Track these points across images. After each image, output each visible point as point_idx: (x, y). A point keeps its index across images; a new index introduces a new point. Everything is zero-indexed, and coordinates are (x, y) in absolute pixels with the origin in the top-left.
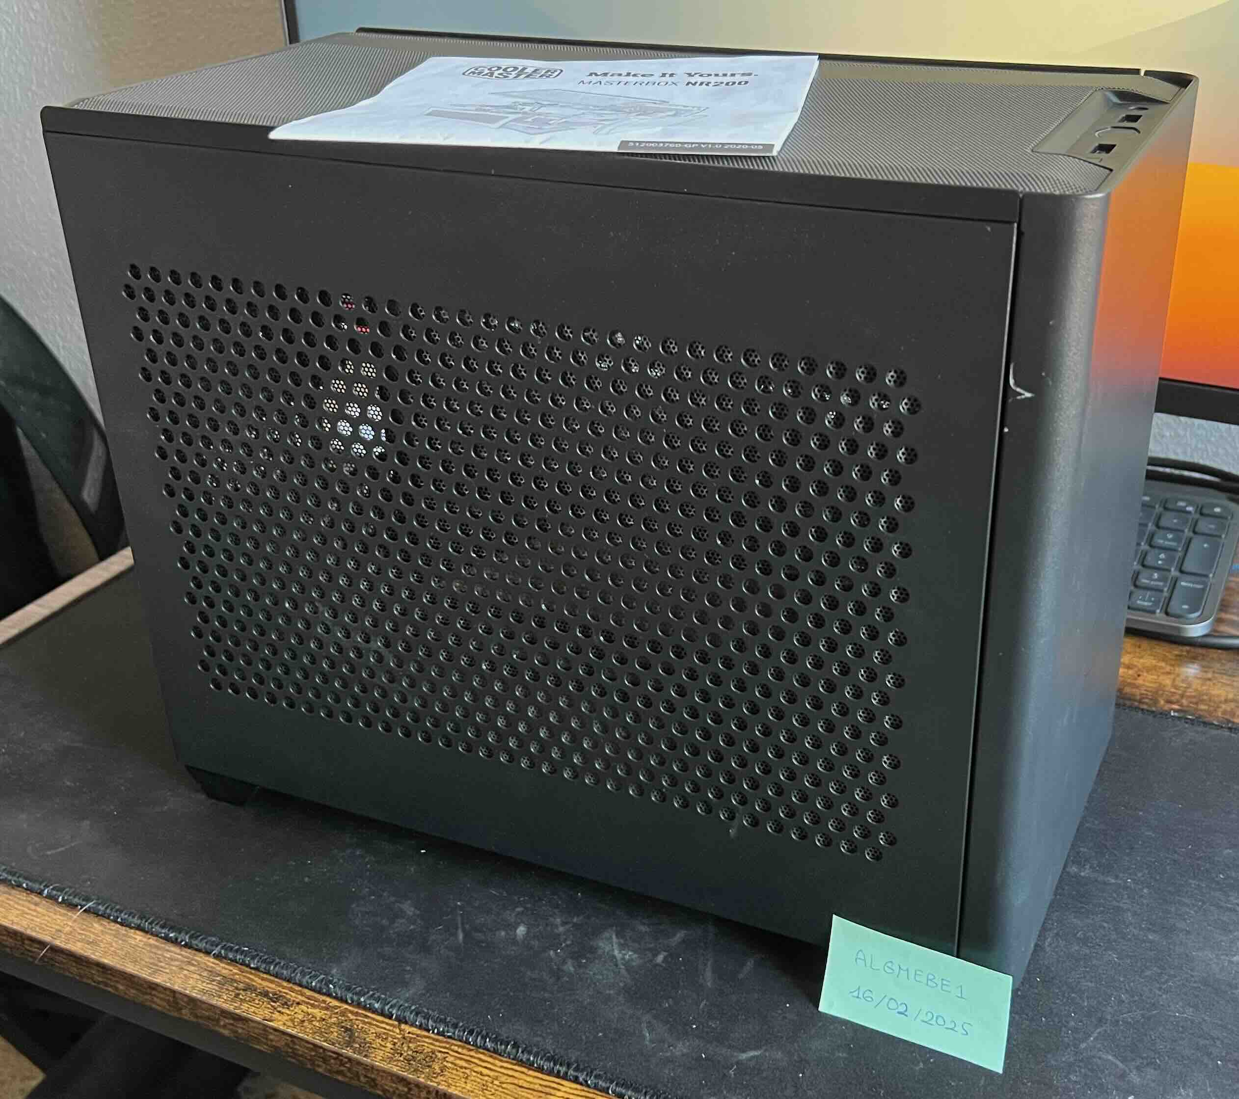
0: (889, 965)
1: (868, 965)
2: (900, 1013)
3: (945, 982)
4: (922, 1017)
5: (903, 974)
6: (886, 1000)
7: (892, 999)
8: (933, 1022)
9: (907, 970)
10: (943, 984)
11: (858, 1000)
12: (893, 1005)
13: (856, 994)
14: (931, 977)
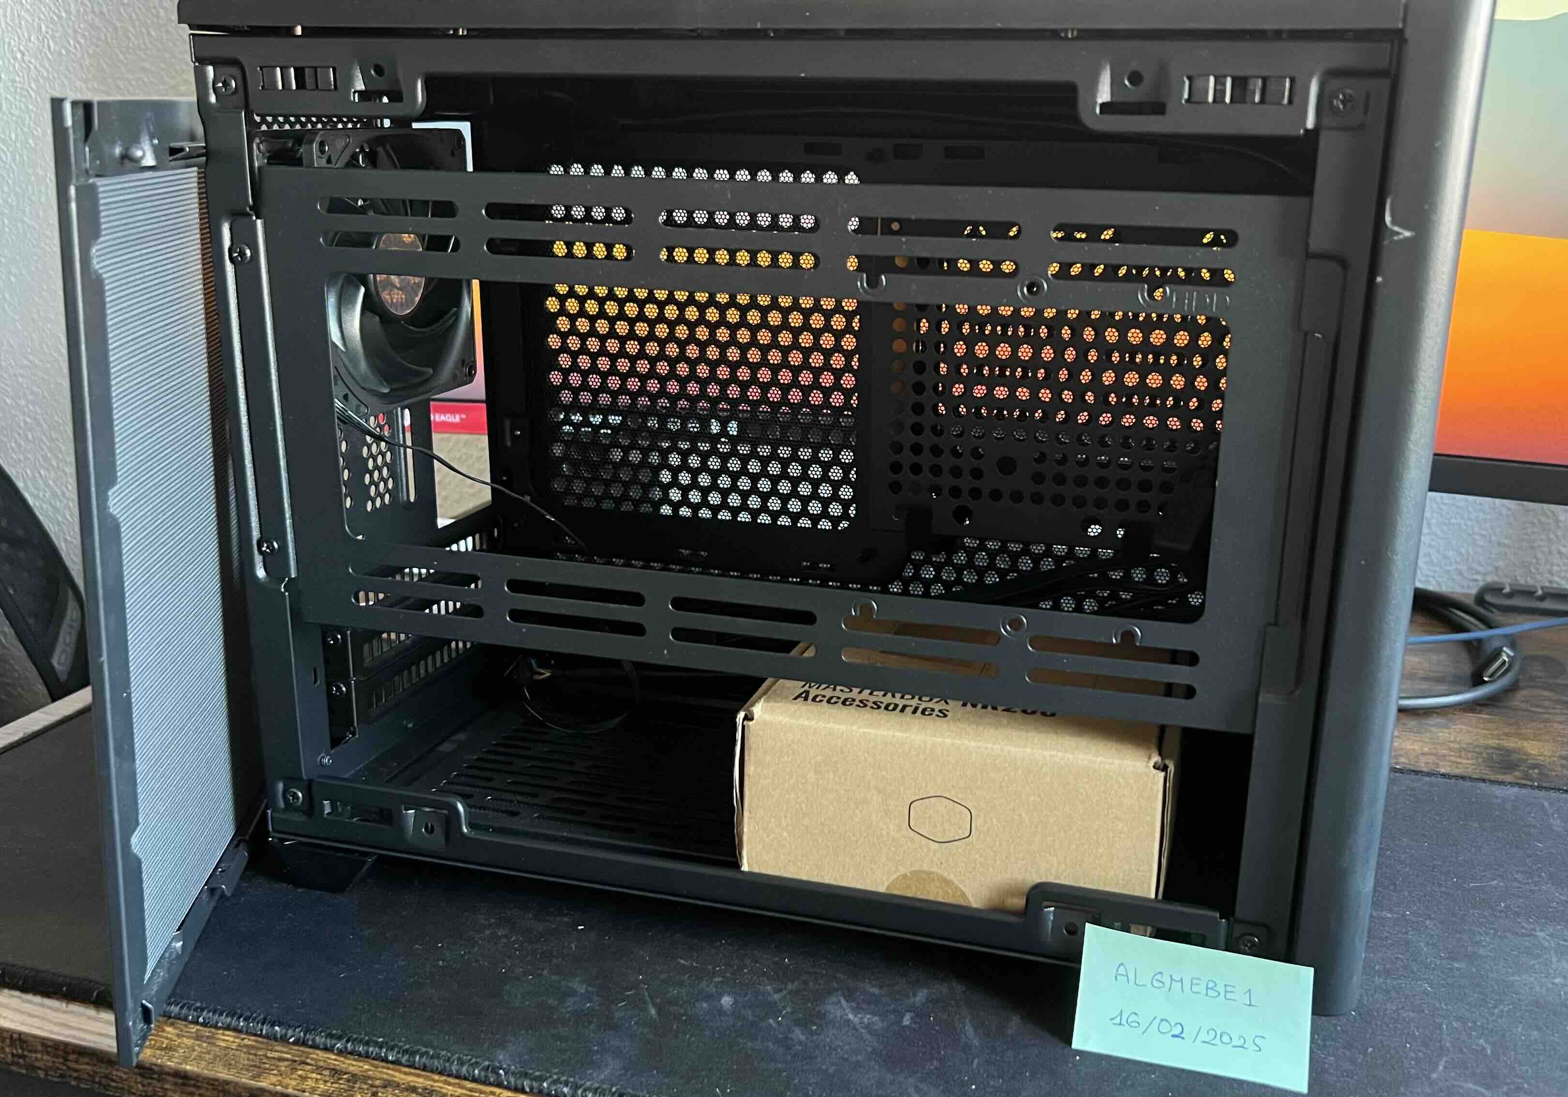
0: (1158, 977)
1: (1132, 978)
2: (1173, 1036)
3: (1228, 989)
4: (1203, 1036)
5: (1177, 986)
6: (1157, 1021)
7: (1162, 1020)
11: (1121, 1028)
12: (1165, 1027)
14: (1211, 985)
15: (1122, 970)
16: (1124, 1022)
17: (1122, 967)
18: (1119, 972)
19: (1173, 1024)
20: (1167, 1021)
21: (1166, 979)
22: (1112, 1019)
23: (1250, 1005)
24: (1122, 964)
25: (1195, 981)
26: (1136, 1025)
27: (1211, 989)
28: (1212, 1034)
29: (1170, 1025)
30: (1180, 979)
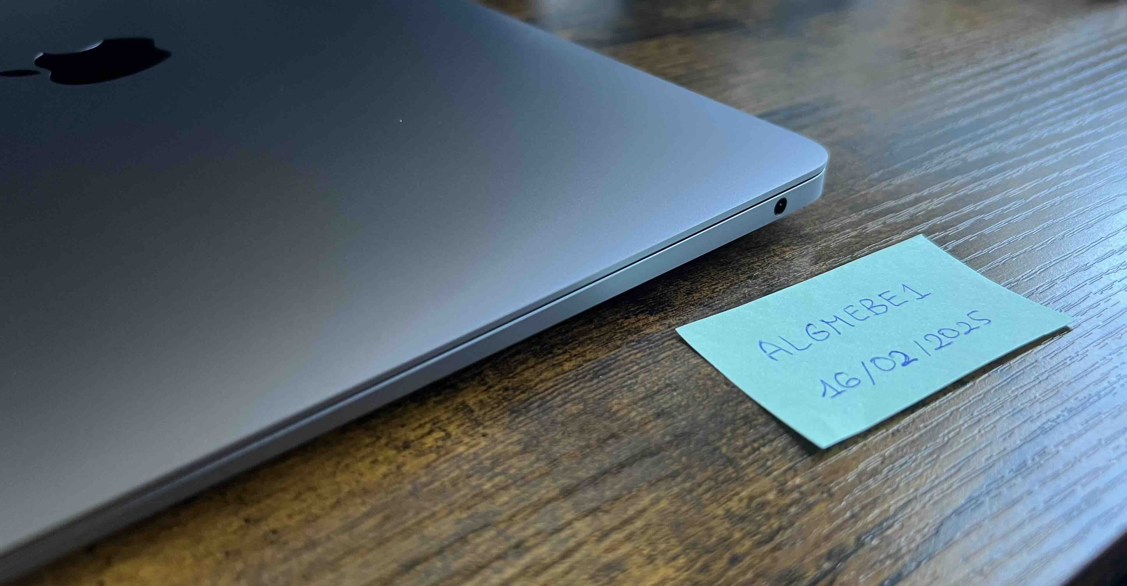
0: (811, 330)
1: (790, 349)
2: (904, 365)
3: (887, 296)
4: (929, 346)
5: (840, 326)
6: (870, 365)
7: (873, 360)
8: (946, 340)
9: (835, 317)
10: (888, 300)
11: (843, 394)
12: (884, 364)
13: (830, 392)
14: (867, 303)
15: (770, 349)
16: (840, 389)
17: (763, 345)
18: (768, 352)
19: (887, 356)
20: (878, 358)
22: (824, 395)
23: (923, 297)
24: (761, 343)
25: (850, 310)
26: (856, 382)
27: (872, 307)
28: (933, 339)
29: (886, 359)
30: (834, 319)
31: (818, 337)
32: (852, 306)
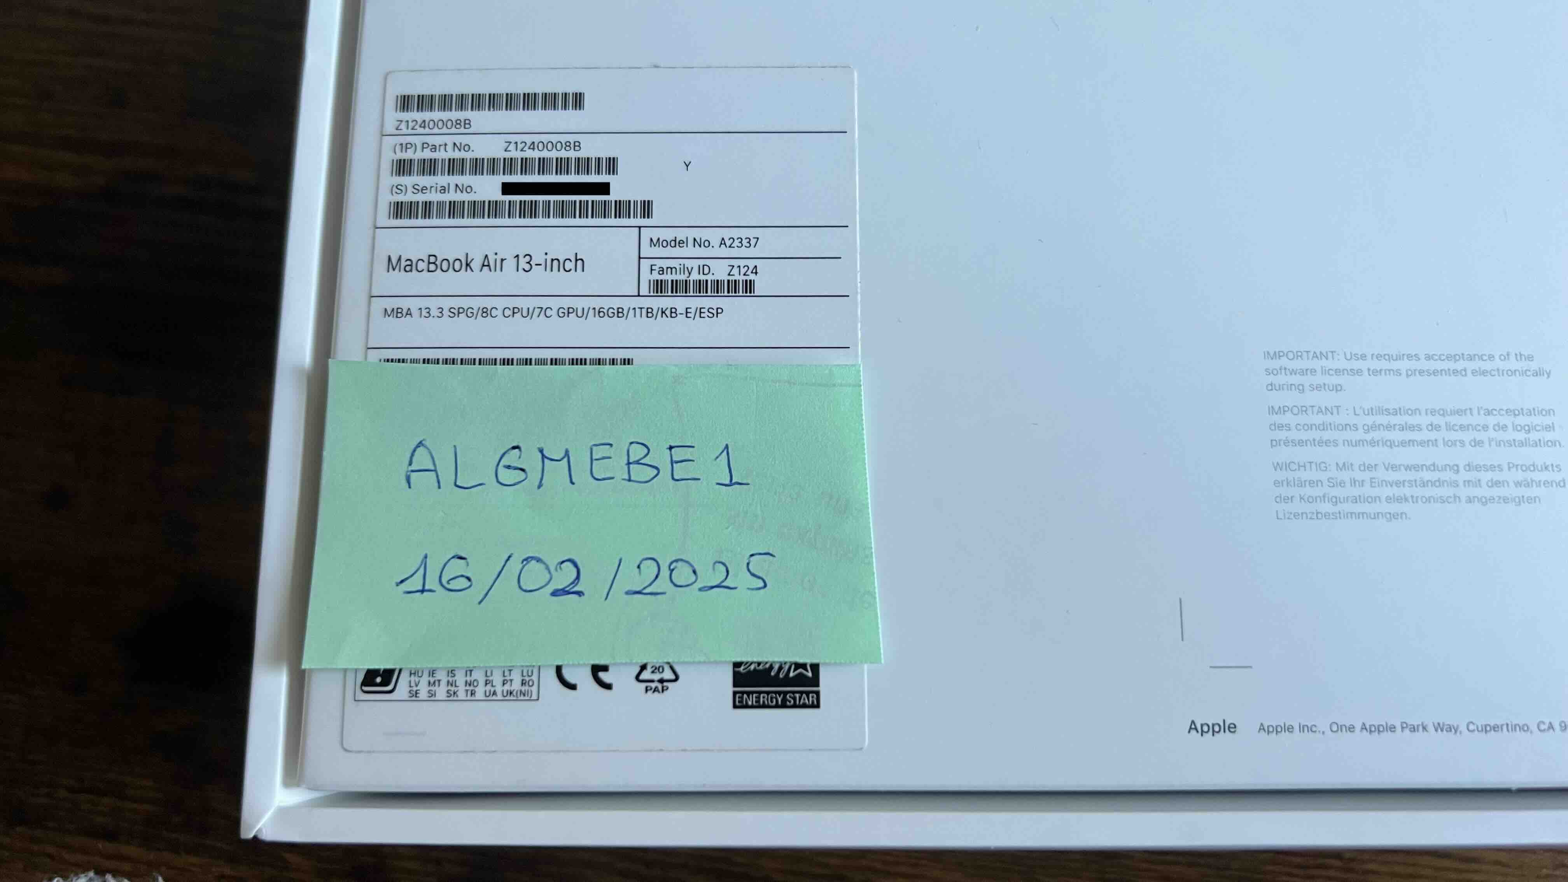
0: (512, 458)
1: (447, 476)
2: (555, 593)
3: (678, 454)
4: (630, 579)
5: (557, 472)
6: (515, 565)
7: (527, 560)
8: (663, 584)
9: (565, 454)
10: (672, 462)
12: (534, 575)
13: (415, 583)
14: (637, 452)
15: (422, 459)
16: (431, 583)
17: (420, 450)
18: (416, 466)
20: (539, 560)
21: (532, 461)
22: (401, 583)
23: (729, 485)
24: (420, 444)
25: (598, 452)
26: (462, 583)
27: (637, 462)
28: (650, 569)
29: (548, 568)
30: (562, 454)
31: (507, 476)
32: (611, 445)
